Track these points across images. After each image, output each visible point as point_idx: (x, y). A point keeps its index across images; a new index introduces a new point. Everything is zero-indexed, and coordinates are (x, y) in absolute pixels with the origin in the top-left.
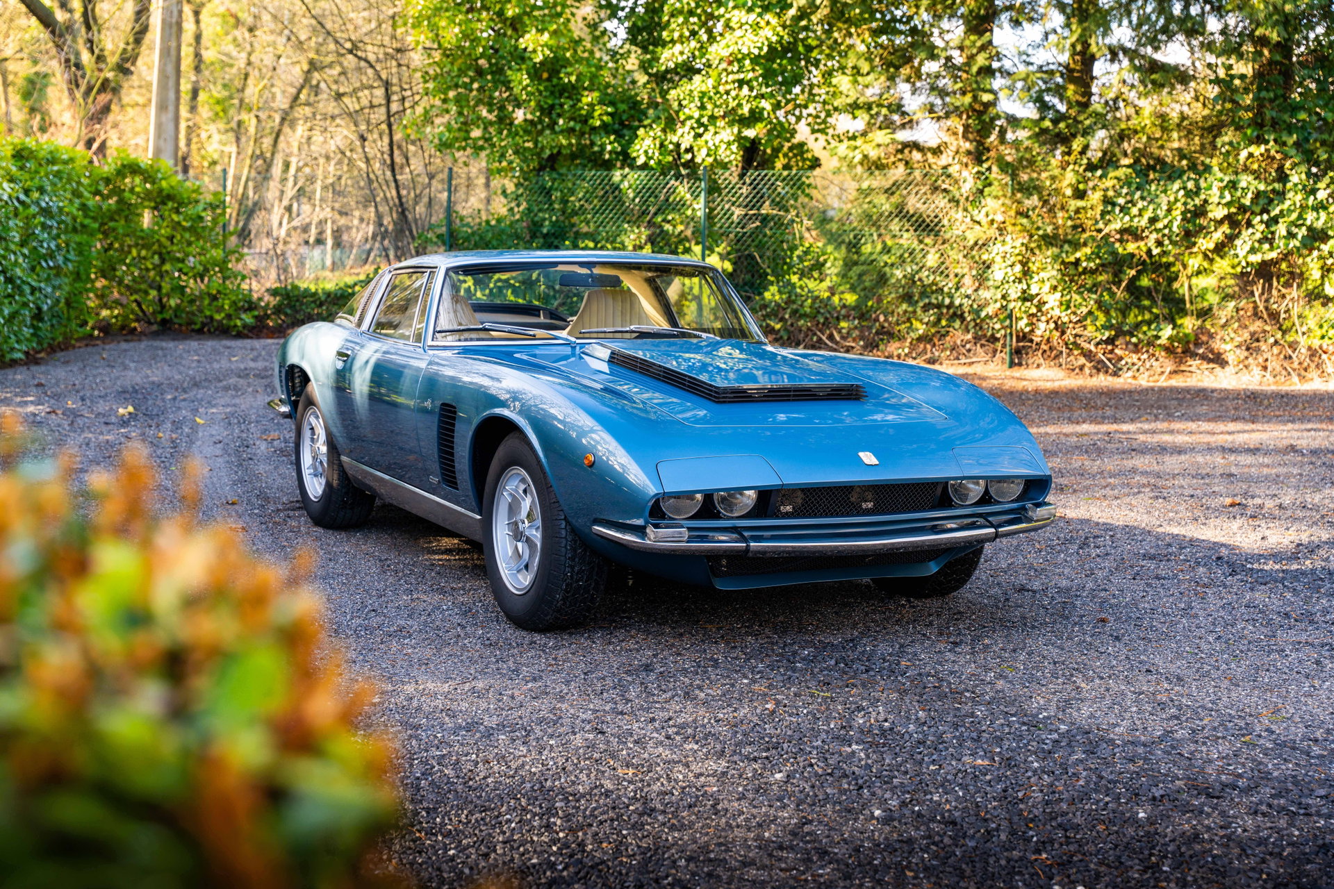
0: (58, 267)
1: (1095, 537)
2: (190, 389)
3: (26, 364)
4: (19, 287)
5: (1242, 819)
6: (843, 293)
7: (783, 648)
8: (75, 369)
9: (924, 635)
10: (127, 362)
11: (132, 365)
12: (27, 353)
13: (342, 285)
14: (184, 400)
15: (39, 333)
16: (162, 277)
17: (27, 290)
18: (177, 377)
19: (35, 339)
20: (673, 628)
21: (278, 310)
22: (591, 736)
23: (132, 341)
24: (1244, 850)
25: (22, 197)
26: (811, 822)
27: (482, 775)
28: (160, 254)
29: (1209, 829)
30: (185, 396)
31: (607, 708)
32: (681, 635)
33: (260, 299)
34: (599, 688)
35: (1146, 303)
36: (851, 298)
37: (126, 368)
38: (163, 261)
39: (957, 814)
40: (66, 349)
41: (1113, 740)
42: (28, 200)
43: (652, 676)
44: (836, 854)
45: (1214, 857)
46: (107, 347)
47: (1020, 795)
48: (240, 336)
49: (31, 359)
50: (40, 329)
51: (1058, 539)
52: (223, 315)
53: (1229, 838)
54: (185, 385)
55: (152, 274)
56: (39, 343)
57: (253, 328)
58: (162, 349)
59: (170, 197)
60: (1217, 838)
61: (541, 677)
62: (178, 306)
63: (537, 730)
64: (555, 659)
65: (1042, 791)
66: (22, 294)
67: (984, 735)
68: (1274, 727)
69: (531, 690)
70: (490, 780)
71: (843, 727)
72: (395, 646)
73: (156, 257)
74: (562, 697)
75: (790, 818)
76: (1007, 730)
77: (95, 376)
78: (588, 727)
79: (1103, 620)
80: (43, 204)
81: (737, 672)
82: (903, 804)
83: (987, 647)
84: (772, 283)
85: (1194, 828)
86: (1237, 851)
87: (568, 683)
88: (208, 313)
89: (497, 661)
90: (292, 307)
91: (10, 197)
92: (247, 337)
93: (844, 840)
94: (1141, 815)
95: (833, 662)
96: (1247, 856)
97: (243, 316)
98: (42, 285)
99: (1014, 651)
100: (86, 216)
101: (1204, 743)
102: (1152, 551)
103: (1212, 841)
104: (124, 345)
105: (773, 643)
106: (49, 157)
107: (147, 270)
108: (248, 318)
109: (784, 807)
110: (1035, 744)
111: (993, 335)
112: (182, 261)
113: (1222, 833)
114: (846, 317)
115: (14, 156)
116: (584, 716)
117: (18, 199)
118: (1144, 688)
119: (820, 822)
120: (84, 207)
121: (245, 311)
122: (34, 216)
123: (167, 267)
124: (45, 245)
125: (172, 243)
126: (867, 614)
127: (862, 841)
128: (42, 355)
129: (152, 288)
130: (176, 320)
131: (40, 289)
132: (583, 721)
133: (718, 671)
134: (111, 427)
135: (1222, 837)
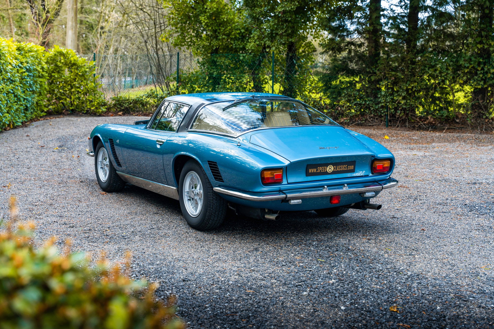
0: (33, 91)
1: (420, 196)
2: (84, 137)
3: (22, 127)
4: (19, 98)
5: (475, 309)
6: (325, 99)
7: (306, 241)
8: (40, 129)
9: (357, 236)
10: (59, 126)
11: (61, 127)
12: (22, 123)
13: (138, 96)
14: (81, 142)
15: (27, 115)
16: (71, 93)
17: (22, 99)
18: (78, 132)
19: (25, 118)
20: (265, 233)
21: (115, 105)
22: (237, 277)
23: (61, 117)
24: (475, 322)
25: (20, 65)
26: (318, 311)
27: (198, 293)
28: (71, 85)
29: (463, 313)
30: (82, 140)
31: (242, 266)
32: (268, 236)
33: (108, 101)
34: (239, 258)
35: (438, 102)
36: (328, 101)
37: (59, 128)
38: (72, 88)
39: (371, 308)
40: (37, 121)
41: (428, 278)
42: (22, 66)
43: (258, 253)
44: (327, 323)
45: (465, 324)
46: (52, 120)
47: (394, 300)
48: (100, 115)
49: (24, 125)
50: (27, 114)
51: (406, 197)
52: (94, 108)
53: (471, 317)
54: (82, 136)
55: (68, 92)
56: (27, 119)
57: (106, 112)
58: (72, 121)
59: (74, 64)
60: (466, 317)
61: (218, 253)
62: (77, 105)
63: (217, 274)
64: (222, 246)
65: (402, 299)
66: (20, 101)
67: (381, 276)
68: (486, 273)
69: (214, 258)
70: (201, 295)
71: (329, 273)
72: (164, 241)
73: (69, 86)
74: (226, 261)
75: (310, 309)
76: (389, 274)
77: (48, 132)
78: (236, 274)
79: (423, 230)
80: (28, 68)
81: (289, 251)
82: (351, 304)
83: (380, 240)
84: (298, 95)
85: (457, 313)
86: (473, 322)
87: (227, 256)
88: (89, 107)
89: (201, 247)
90: (120, 105)
91: (16, 65)
92: (104, 116)
93: (330, 318)
94: (438, 308)
95: (324, 247)
96: (477, 324)
97: (102, 108)
98: (28, 98)
99: (391, 242)
100: (43, 71)
101: (461, 279)
102: (441, 202)
103: (464, 318)
104: (58, 119)
105: (302, 240)
106: (29, 49)
107: (66, 91)
108: (104, 109)
109: (308, 305)
110: (399, 279)
111: (381, 115)
112: (79, 88)
113: (467, 315)
114: (326, 108)
115: (17, 50)
116: (234, 269)
117: (18, 65)
118: (439, 257)
119: (321, 311)
120: (43, 68)
121: (102, 106)
122: (24, 72)
123: (73, 90)
124: (29, 82)
125: (75, 81)
126: (336, 228)
127: (337, 318)
128: (28, 123)
129: (68, 97)
130: (77, 110)
131: (27, 99)
132: (234, 271)
133: (282, 251)
134: (55, 153)
135: (468, 317)
